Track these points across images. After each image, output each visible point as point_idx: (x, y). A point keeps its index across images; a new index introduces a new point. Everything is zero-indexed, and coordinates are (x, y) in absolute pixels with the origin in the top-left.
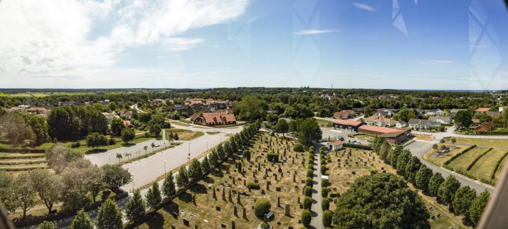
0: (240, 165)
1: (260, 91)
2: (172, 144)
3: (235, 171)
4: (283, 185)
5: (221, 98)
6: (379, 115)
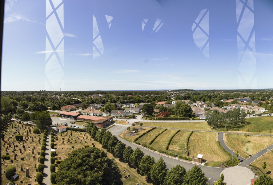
4: (26, 156)
6: (92, 108)
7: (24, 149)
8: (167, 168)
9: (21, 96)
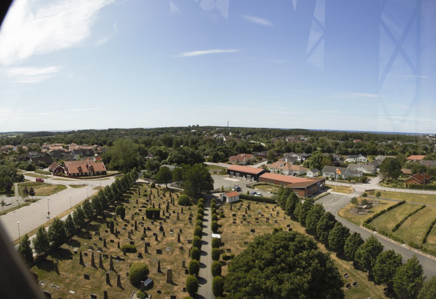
0: (112, 223)
1: (138, 133)
2: (26, 201)
3: (107, 231)
4: (165, 246)
5: (88, 143)
6: (286, 161)
7: (162, 234)
8: (423, 276)
9: (153, 136)
